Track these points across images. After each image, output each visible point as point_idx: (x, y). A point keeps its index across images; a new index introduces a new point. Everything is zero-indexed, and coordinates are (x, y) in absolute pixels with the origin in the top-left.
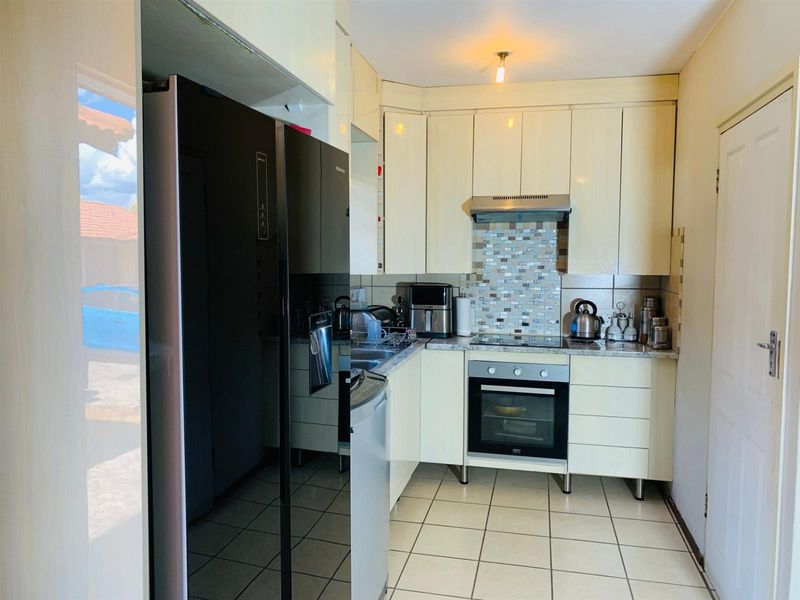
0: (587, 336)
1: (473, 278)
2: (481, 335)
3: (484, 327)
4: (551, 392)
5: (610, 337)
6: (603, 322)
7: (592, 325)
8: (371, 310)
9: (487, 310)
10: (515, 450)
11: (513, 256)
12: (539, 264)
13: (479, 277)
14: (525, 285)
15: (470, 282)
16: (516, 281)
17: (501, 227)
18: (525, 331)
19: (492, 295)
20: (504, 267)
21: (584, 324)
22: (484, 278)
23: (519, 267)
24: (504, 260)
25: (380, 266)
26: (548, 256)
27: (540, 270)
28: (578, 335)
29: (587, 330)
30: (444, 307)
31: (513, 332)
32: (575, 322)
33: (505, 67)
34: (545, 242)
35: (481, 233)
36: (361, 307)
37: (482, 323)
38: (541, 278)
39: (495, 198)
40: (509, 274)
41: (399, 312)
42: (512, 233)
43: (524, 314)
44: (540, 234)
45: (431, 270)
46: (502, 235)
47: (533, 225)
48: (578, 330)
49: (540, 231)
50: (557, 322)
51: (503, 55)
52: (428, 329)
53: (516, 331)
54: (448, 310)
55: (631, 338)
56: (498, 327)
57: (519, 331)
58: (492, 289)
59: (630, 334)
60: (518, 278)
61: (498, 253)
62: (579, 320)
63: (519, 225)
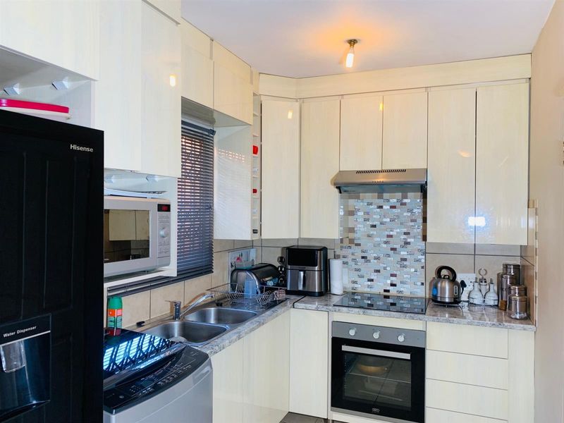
0: (447, 300)
1: (346, 243)
2: (354, 293)
3: (356, 285)
4: (407, 356)
5: (471, 301)
6: (465, 286)
7: (451, 290)
8: (251, 270)
9: (358, 270)
10: (375, 410)
11: (382, 223)
12: (405, 230)
13: (351, 241)
14: (392, 249)
15: (344, 245)
16: (385, 246)
17: (369, 197)
18: (393, 291)
19: (363, 257)
20: (373, 231)
21: (444, 289)
22: (355, 242)
23: (387, 233)
24: (374, 226)
25: (255, 232)
26: (413, 224)
27: (405, 236)
28: (439, 299)
29: (447, 295)
30: (317, 268)
31: (382, 292)
32: (436, 287)
33: (354, 53)
34: (411, 211)
35: (352, 202)
36: (244, 267)
37: (355, 282)
38: (407, 243)
39: (358, 172)
40: (378, 239)
41: (281, 270)
42: (380, 202)
43: (393, 275)
44: (405, 204)
45: (304, 236)
46: (371, 204)
47: (399, 195)
48: (439, 295)
49: (405, 201)
50: (422, 284)
51: (352, 42)
52: (301, 288)
53: (385, 291)
54: (320, 271)
55: (492, 303)
56: (368, 286)
57: (388, 291)
58: (363, 252)
59: (492, 299)
60: (386, 243)
61: (368, 220)
62: (439, 285)
63: (386, 195)
